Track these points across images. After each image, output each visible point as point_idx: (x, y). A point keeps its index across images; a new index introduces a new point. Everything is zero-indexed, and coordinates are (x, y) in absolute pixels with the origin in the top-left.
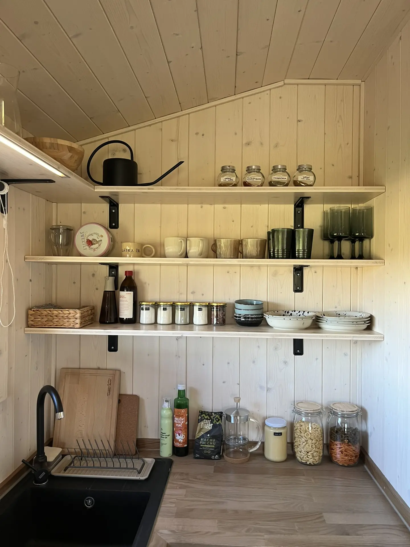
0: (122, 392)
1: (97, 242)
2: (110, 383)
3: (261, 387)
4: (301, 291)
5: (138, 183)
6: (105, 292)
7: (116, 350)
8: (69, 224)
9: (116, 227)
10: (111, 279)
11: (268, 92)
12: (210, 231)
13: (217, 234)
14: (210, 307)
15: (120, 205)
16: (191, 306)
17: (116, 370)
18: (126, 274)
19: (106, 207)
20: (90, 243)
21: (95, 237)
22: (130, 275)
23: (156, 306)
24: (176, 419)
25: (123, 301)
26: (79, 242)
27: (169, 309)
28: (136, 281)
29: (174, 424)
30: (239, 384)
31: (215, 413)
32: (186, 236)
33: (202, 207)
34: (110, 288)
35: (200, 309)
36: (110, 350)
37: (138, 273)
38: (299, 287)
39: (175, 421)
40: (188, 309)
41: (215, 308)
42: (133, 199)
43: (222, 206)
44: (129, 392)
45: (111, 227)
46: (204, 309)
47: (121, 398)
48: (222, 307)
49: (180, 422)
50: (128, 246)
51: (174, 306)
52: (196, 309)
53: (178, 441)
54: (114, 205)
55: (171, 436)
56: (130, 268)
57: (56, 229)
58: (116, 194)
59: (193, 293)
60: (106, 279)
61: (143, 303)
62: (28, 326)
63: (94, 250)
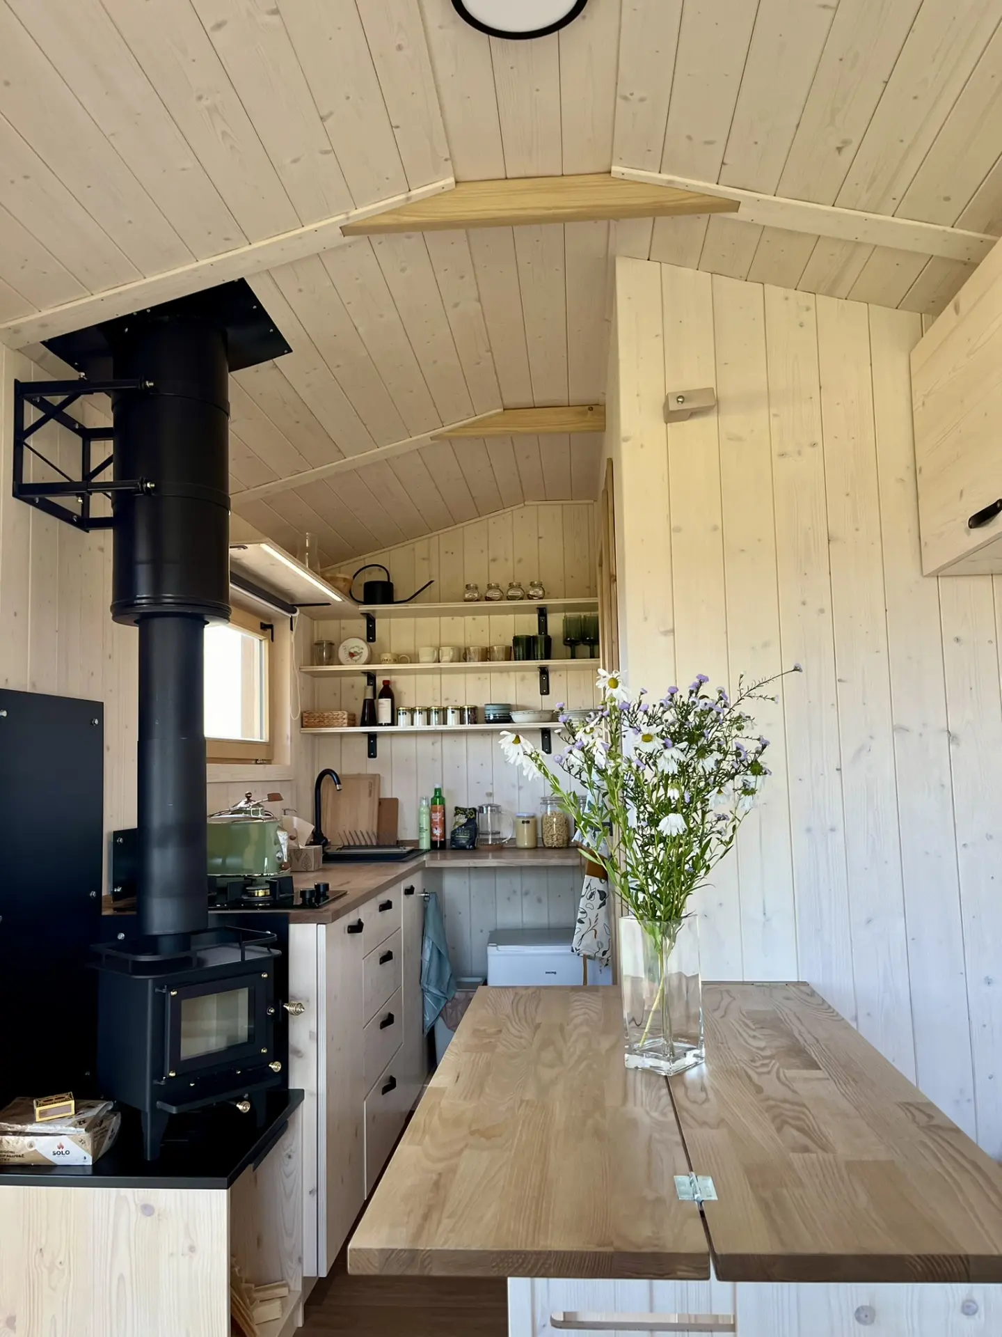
0: (382, 797)
1: (358, 654)
2: (371, 785)
3: (514, 786)
4: (548, 693)
5: (395, 600)
6: (365, 700)
7: (375, 756)
8: (332, 638)
9: (374, 640)
10: (370, 688)
11: (510, 513)
12: (460, 641)
13: (469, 642)
14: (462, 710)
15: (376, 621)
16: (445, 710)
17: (376, 775)
18: (383, 683)
19: (364, 622)
20: (352, 655)
21: (356, 649)
22: (386, 683)
23: (412, 711)
24: (433, 814)
25: (382, 707)
26: (342, 654)
27: (425, 714)
28: (393, 689)
29: (431, 820)
30: (492, 784)
31: (469, 809)
32: (438, 646)
33: (453, 619)
34: (370, 696)
35: (453, 712)
36: (370, 756)
37: (395, 682)
38: (545, 690)
39: (433, 817)
40: (442, 713)
41: (466, 711)
42: (389, 615)
43: (471, 617)
44: (389, 796)
45: (369, 640)
46: (456, 711)
47: (381, 802)
48: (474, 710)
49: (437, 817)
50: (387, 656)
51: (428, 711)
52: (449, 712)
53: (435, 835)
54: (371, 620)
55: (428, 831)
56: (387, 678)
57: (319, 644)
58: (374, 611)
59: (447, 699)
60: (365, 688)
61: (401, 708)
62: (302, 727)
63: (356, 661)
